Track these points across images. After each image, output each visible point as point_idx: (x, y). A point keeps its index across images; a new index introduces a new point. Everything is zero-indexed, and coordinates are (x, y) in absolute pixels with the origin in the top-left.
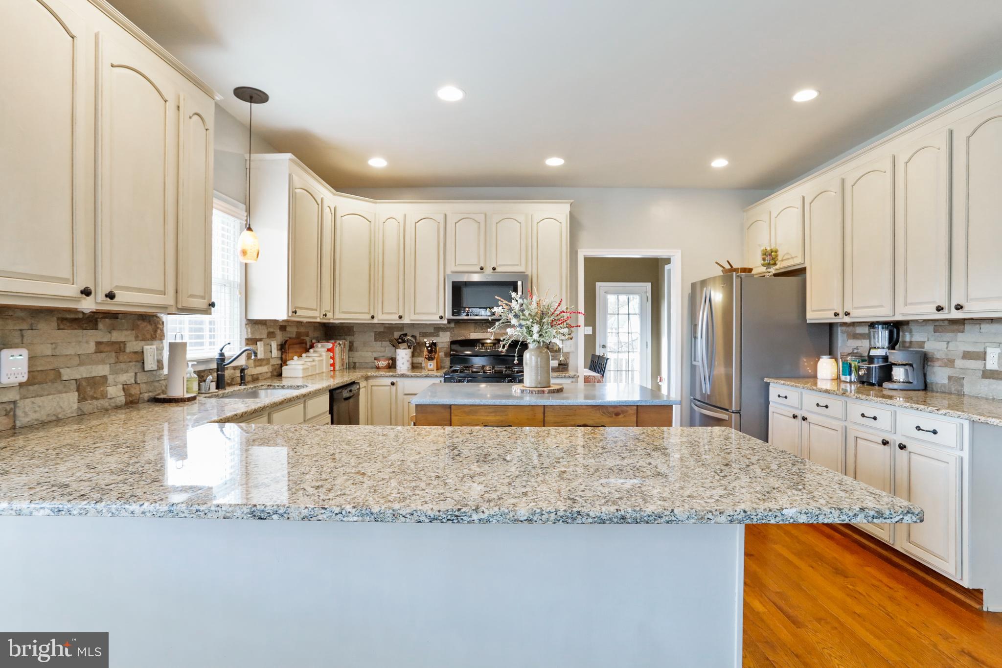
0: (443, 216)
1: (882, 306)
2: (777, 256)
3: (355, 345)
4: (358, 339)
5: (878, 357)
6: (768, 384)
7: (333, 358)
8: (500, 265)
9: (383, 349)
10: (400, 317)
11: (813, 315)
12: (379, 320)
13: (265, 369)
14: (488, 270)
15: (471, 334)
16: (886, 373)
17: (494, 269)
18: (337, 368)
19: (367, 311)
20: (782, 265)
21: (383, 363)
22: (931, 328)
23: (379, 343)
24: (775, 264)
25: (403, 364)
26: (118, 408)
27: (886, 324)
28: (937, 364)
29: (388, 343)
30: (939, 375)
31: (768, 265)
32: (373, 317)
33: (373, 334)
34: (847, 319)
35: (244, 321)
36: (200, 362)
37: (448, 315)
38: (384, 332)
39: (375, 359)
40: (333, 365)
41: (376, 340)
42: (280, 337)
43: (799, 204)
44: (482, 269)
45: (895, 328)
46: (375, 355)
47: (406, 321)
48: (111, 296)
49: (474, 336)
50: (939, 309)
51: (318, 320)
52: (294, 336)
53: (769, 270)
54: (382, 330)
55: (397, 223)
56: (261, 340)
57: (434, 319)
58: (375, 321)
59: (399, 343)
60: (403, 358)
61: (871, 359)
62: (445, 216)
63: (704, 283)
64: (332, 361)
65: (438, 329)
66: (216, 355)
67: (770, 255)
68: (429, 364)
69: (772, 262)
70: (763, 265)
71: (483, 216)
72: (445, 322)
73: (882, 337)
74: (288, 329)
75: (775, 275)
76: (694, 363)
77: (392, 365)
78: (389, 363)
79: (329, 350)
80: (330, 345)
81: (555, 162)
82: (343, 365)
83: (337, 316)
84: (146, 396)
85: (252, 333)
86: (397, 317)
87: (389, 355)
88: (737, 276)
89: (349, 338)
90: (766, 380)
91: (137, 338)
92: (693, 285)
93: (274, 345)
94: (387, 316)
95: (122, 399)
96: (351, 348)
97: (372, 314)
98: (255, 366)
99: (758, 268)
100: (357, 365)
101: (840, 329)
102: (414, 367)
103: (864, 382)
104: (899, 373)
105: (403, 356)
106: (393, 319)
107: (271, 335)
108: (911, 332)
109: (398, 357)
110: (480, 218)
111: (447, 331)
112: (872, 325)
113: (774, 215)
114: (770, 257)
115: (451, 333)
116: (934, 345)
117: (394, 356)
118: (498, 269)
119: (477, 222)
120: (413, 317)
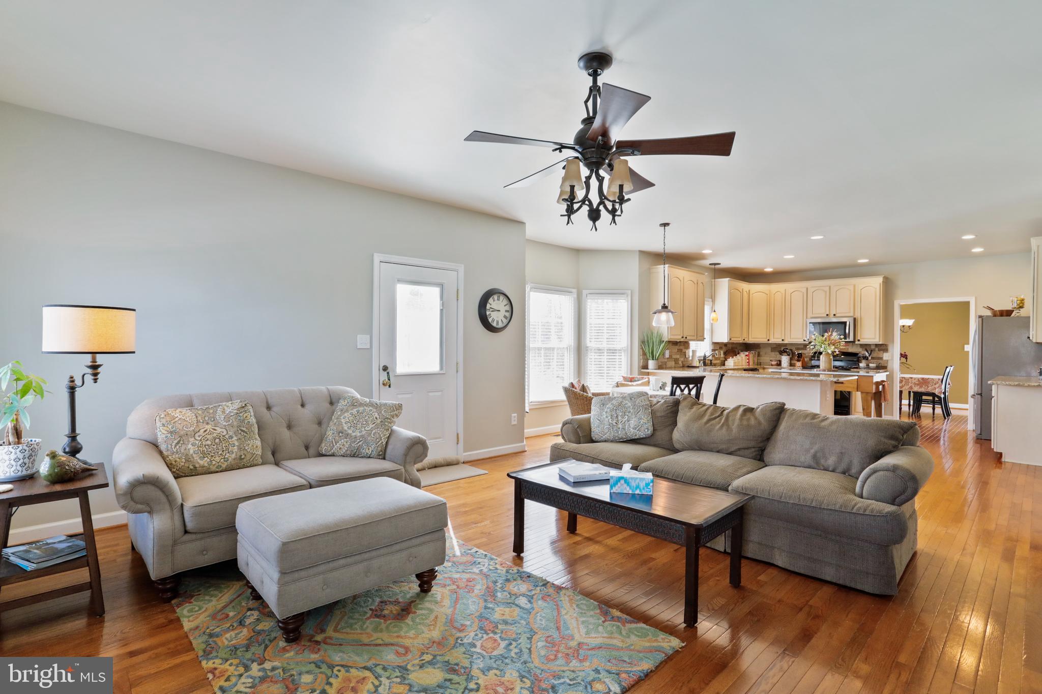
0: (806, 289)
3: (761, 353)
4: (762, 352)
7: (748, 359)
8: (838, 313)
9: (775, 356)
10: (783, 340)
12: (772, 341)
13: (718, 362)
14: (832, 315)
17: (834, 315)
18: (750, 364)
19: (765, 337)
21: (774, 363)
23: (773, 353)
25: (786, 363)
26: (681, 367)
29: (778, 353)
32: (768, 340)
33: (770, 348)
35: (711, 343)
36: (700, 357)
38: (776, 348)
39: (771, 360)
40: (748, 362)
41: (772, 351)
42: (724, 349)
44: (827, 315)
46: (771, 359)
47: (786, 342)
48: (686, 338)
51: (741, 342)
52: (730, 348)
53: (1018, 311)
54: (775, 346)
55: (781, 294)
56: (717, 350)
57: (801, 341)
58: (770, 342)
59: (783, 353)
62: (807, 289)
64: (748, 361)
66: (703, 355)
68: (797, 363)
71: (828, 288)
72: (807, 342)
74: (728, 345)
77: (779, 364)
78: (777, 363)
79: (746, 355)
80: (747, 353)
81: (863, 261)
82: (754, 363)
83: (750, 339)
84: (686, 365)
85: (714, 347)
86: (781, 340)
87: (779, 359)
89: (758, 350)
91: (685, 349)
93: (722, 352)
94: (776, 339)
95: (681, 365)
96: (759, 355)
97: (768, 339)
98: (715, 360)
100: (762, 363)
102: (790, 364)
105: (785, 360)
106: (779, 341)
107: (721, 348)
109: (782, 360)
110: (827, 289)
118: (837, 315)
119: (824, 291)
120: (790, 340)
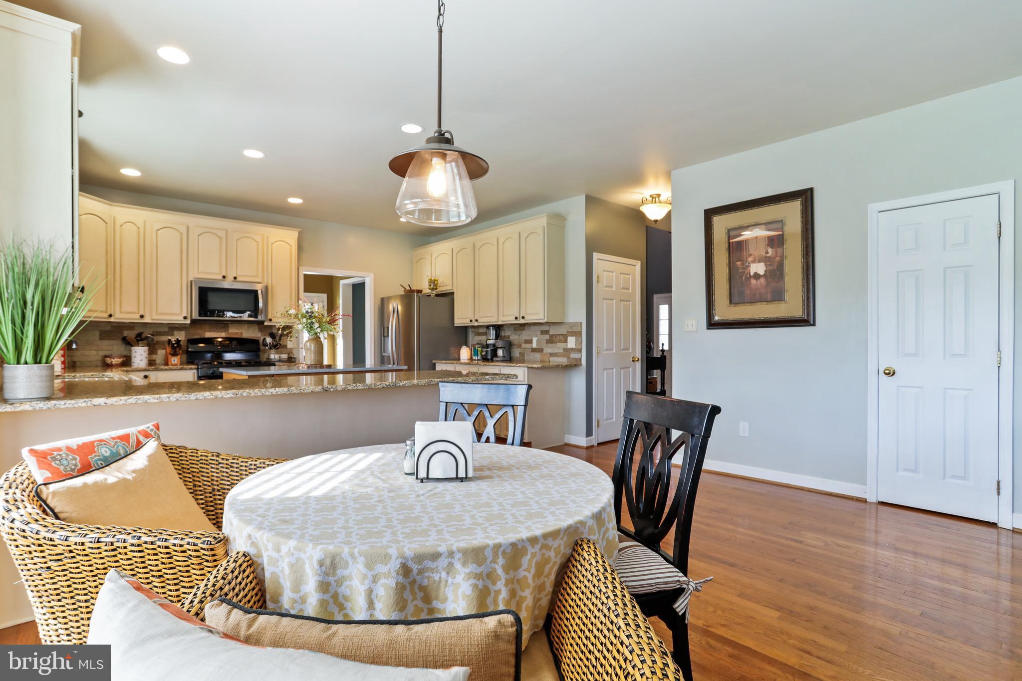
0: (185, 227)
1: (492, 317)
2: (437, 284)
5: (490, 344)
6: (435, 364)
8: (242, 275)
9: (115, 348)
10: (142, 317)
11: (459, 321)
12: (115, 319)
14: (230, 278)
15: (206, 333)
16: (494, 353)
17: (235, 278)
19: (104, 310)
20: (441, 289)
21: (116, 361)
22: (512, 328)
23: (106, 342)
24: (436, 289)
25: (141, 360)
27: (494, 326)
28: (515, 347)
29: (119, 342)
30: (516, 353)
31: (433, 289)
32: (110, 316)
33: (98, 333)
34: (476, 324)
37: (195, 315)
38: (111, 330)
39: (107, 357)
41: (102, 339)
43: (450, 253)
44: (224, 277)
45: (498, 328)
46: (102, 353)
47: (147, 320)
49: (208, 335)
50: (516, 318)
53: (434, 292)
54: (109, 328)
55: (136, 228)
57: (178, 319)
58: (112, 320)
59: (138, 341)
60: (141, 355)
61: (487, 346)
62: (188, 228)
63: (389, 298)
65: (173, 328)
67: (434, 283)
68: (173, 360)
69: (435, 287)
70: (430, 289)
71: (224, 232)
72: (188, 322)
73: (492, 333)
75: (437, 295)
76: (384, 354)
77: (127, 362)
78: (123, 361)
81: (295, 201)
86: (138, 316)
87: (124, 353)
88: (417, 295)
90: (433, 361)
92: (383, 300)
94: (126, 314)
97: (109, 313)
99: (426, 291)
100: (78, 364)
101: (470, 330)
102: (151, 363)
103: (485, 359)
104: (500, 352)
105: (141, 352)
106: (135, 318)
108: (504, 331)
109: (133, 354)
110: (222, 234)
111: (182, 330)
112: (488, 327)
113: (434, 257)
114: (433, 283)
115: (186, 333)
116: (514, 338)
117: (128, 355)
118: (239, 279)
119: (218, 237)
120: (155, 317)
